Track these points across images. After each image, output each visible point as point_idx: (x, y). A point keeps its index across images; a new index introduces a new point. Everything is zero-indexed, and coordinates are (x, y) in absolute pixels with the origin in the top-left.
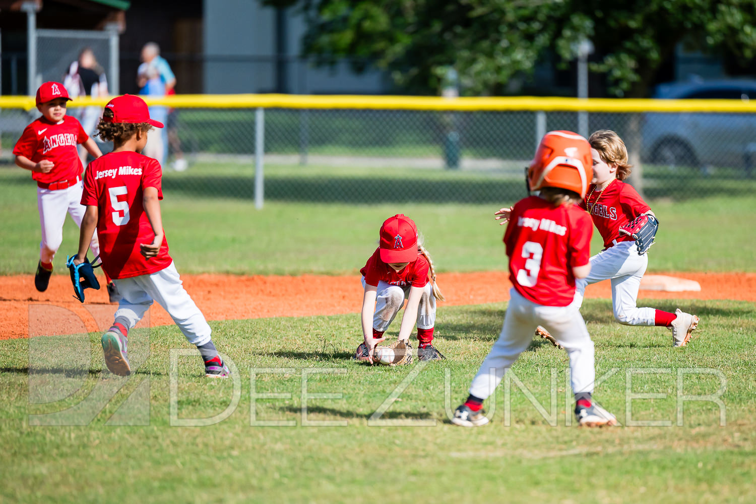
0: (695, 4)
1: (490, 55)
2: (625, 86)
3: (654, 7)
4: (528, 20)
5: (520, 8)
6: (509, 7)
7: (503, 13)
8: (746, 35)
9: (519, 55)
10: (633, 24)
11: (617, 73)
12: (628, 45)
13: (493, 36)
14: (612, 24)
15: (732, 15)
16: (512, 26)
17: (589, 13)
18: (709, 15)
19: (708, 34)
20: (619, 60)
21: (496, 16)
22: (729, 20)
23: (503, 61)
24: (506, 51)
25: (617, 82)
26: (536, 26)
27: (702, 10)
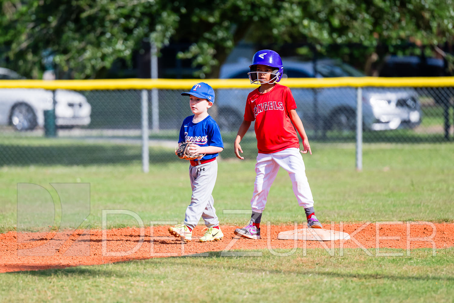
0: (262, 2)
1: (98, 45)
2: (206, 69)
3: (228, 5)
4: (128, 17)
5: (120, 7)
6: (112, 8)
7: (107, 12)
8: (304, 27)
9: (119, 46)
10: (211, 20)
11: (200, 60)
12: (207, 35)
13: (99, 30)
14: (195, 19)
15: (292, 11)
16: (115, 22)
17: (176, 10)
18: (274, 11)
19: (275, 26)
20: (201, 48)
21: (101, 14)
22: (289, 14)
23: (108, 50)
24: (110, 42)
25: (200, 66)
26: (133, 21)
27: (269, 8)
